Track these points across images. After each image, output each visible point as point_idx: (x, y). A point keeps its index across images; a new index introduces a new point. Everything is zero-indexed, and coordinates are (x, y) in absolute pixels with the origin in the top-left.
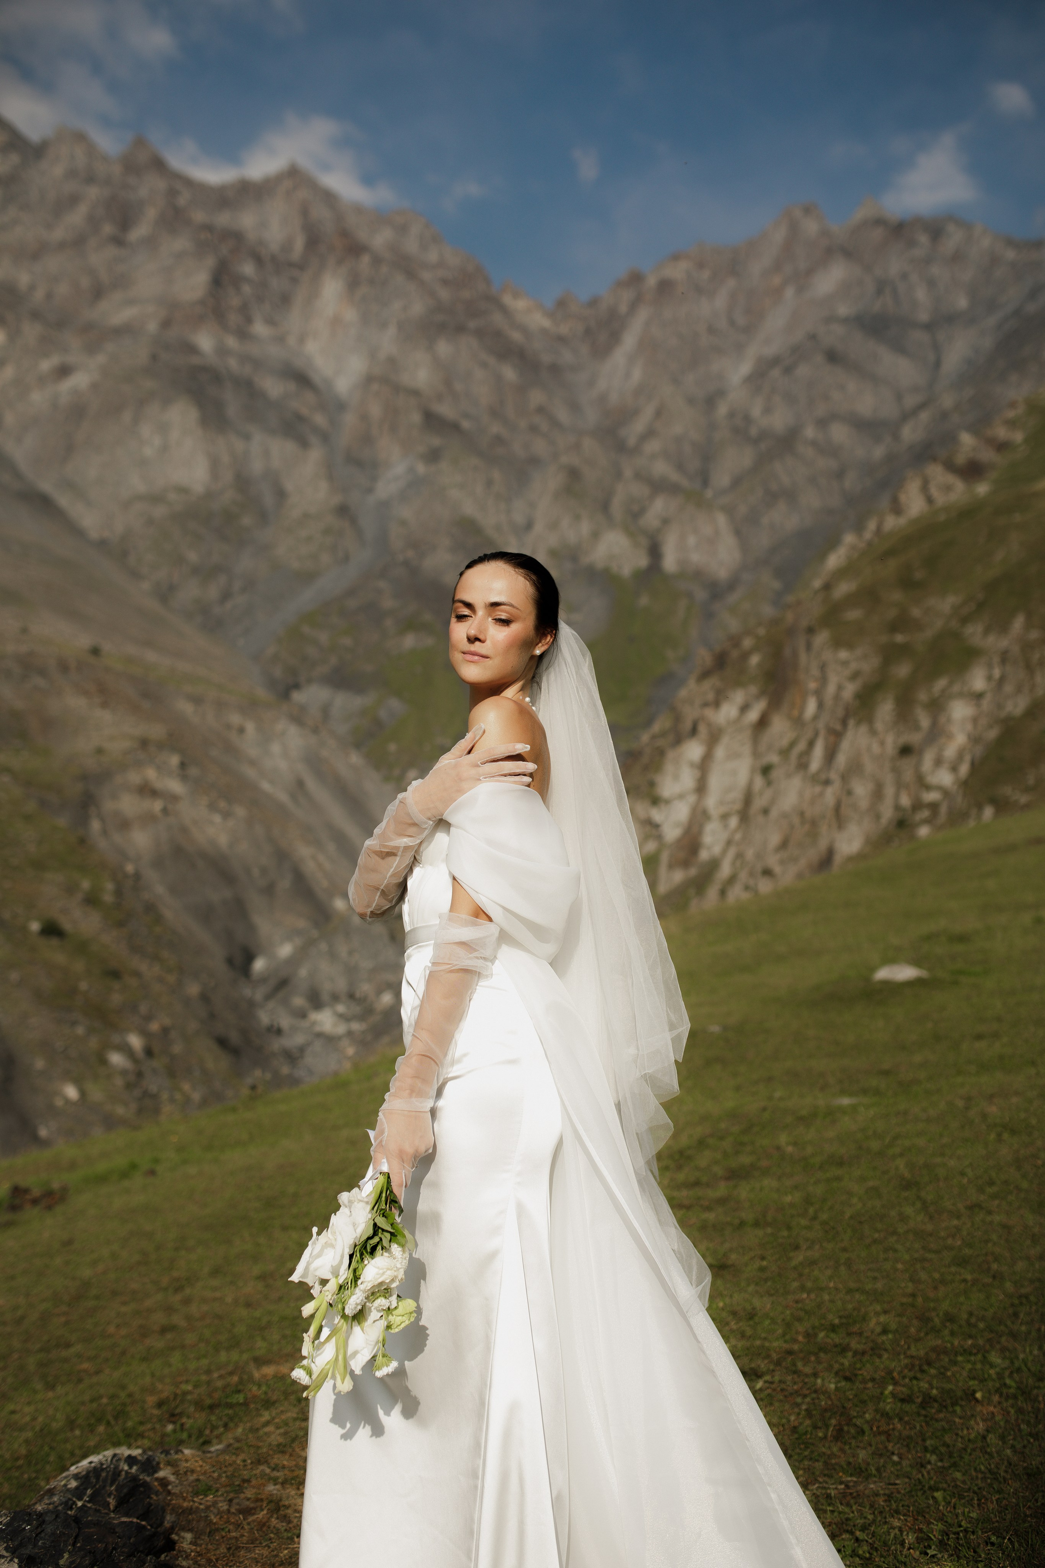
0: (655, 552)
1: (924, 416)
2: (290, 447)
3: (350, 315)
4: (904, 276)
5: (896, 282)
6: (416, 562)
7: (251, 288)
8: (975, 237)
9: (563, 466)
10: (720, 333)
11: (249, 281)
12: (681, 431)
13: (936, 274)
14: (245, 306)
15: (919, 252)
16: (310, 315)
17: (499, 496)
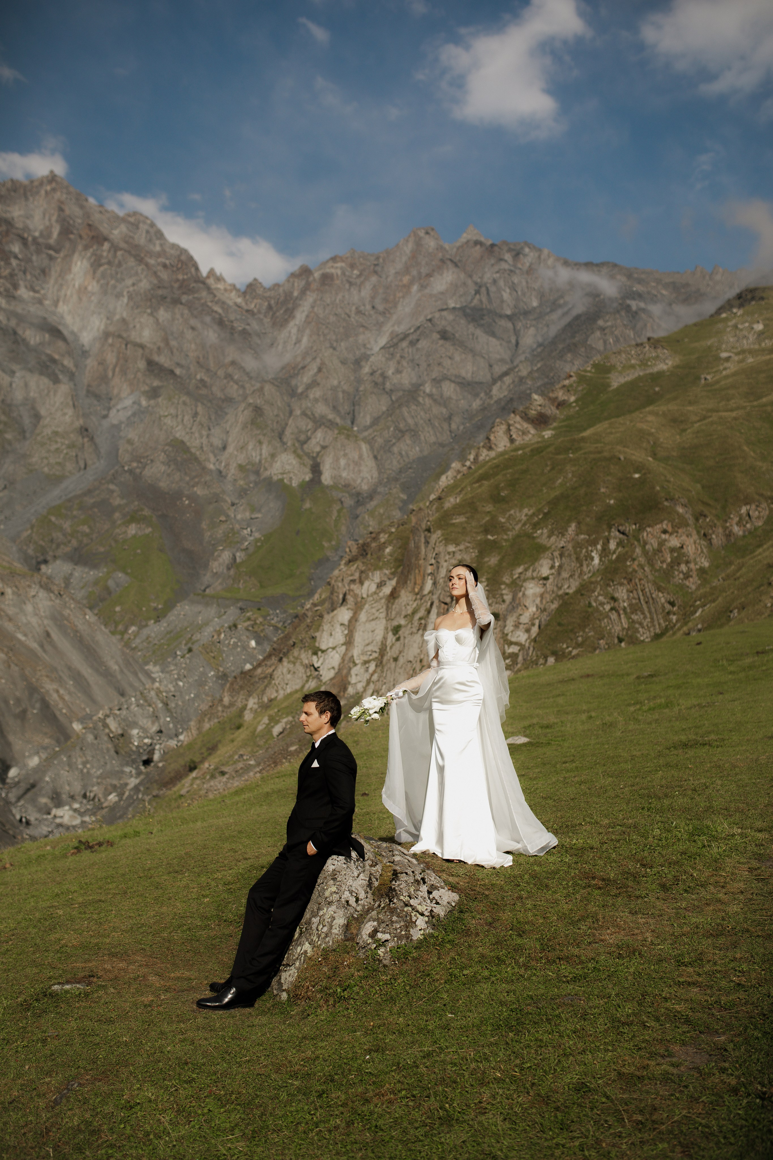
0: (316, 469)
1: (508, 380)
2: (45, 381)
3: (93, 286)
4: (495, 281)
5: (488, 285)
6: (138, 471)
7: (17, 262)
8: (542, 257)
9: (250, 404)
10: (364, 314)
11: (16, 257)
12: (335, 383)
13: (516, 281)
14: (12, 275)
15: (504, 266)
16: (61, 285)
17: (201, 424)
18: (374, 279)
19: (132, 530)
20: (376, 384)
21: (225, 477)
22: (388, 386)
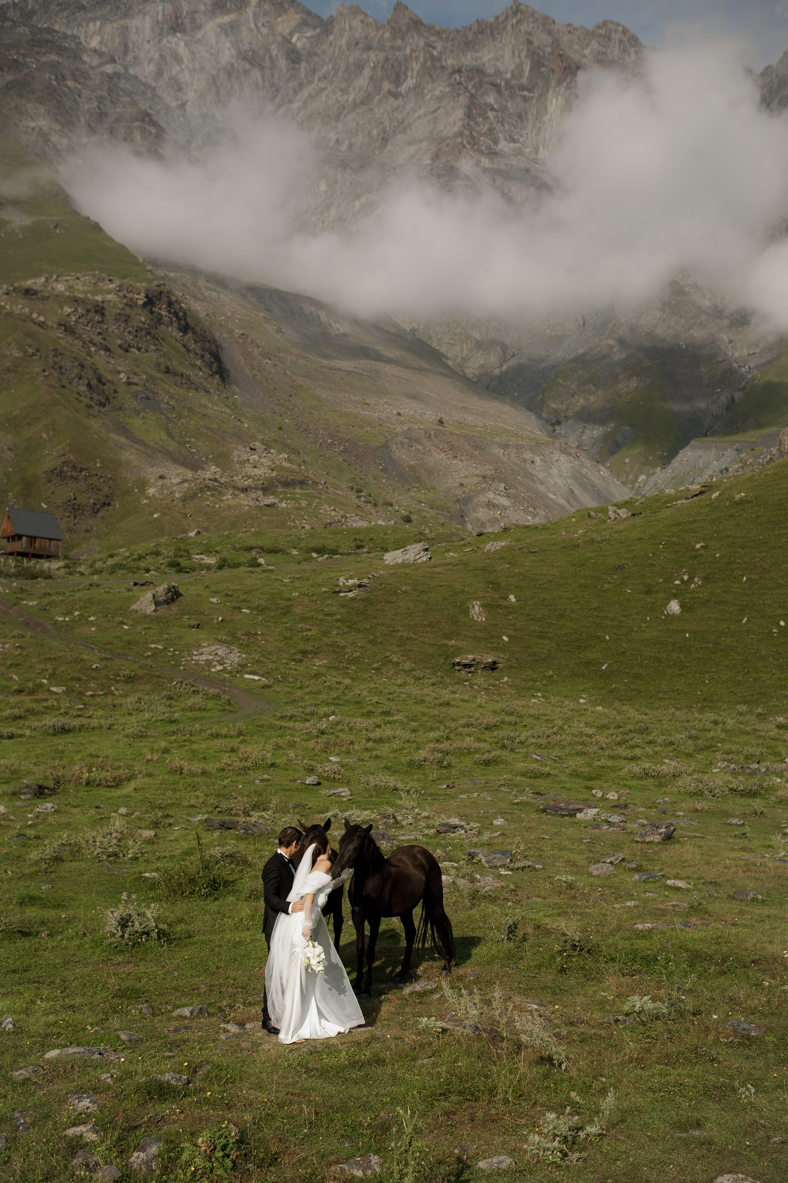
7: (495, 113)
11: (492, 109)
14: (491, 130)
16: (539, 129)
19: (633, 383)
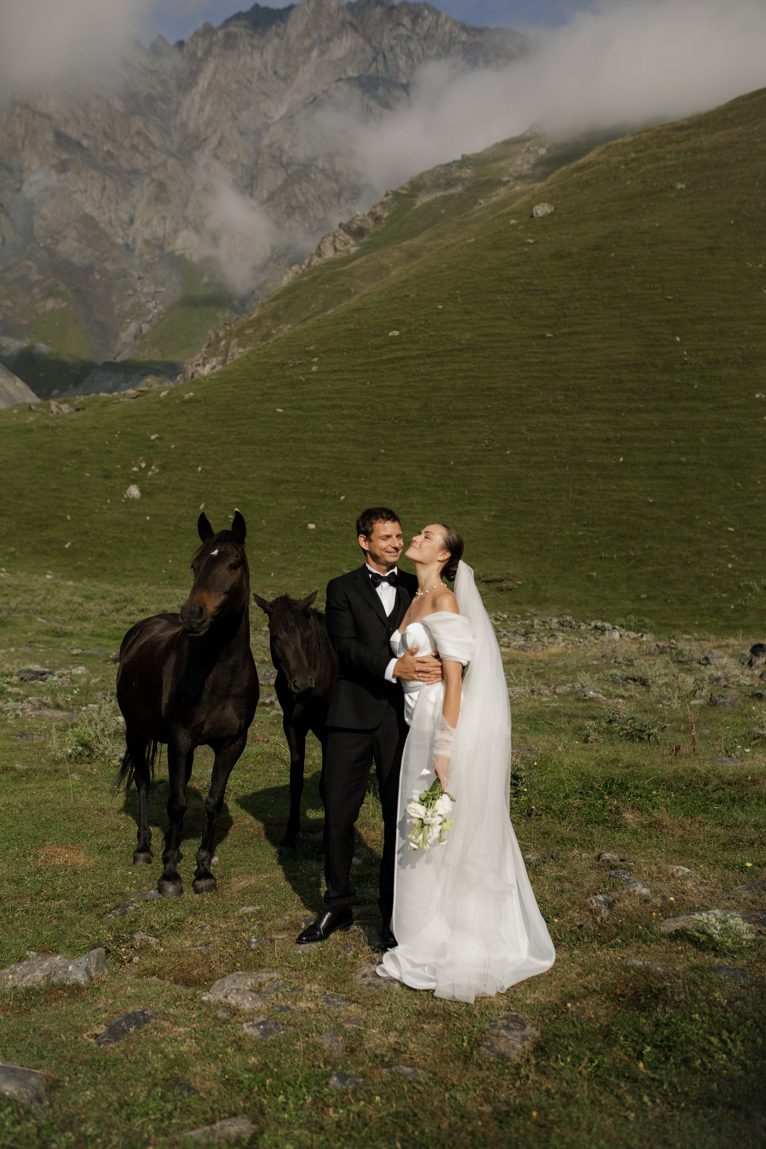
4: (392, 48)
5: (386, 52)
6: (52, 246)
8: (440, 21)
9: (153, 180)
10: (266, 80)
12: (235, 157)
13: (412, 48)
15: (402, 31)
17: (109, 199)
18: (276, 41)
19: (50, 304)
20: (274, 157)
21: (133, 250)
22: (285, 159)
